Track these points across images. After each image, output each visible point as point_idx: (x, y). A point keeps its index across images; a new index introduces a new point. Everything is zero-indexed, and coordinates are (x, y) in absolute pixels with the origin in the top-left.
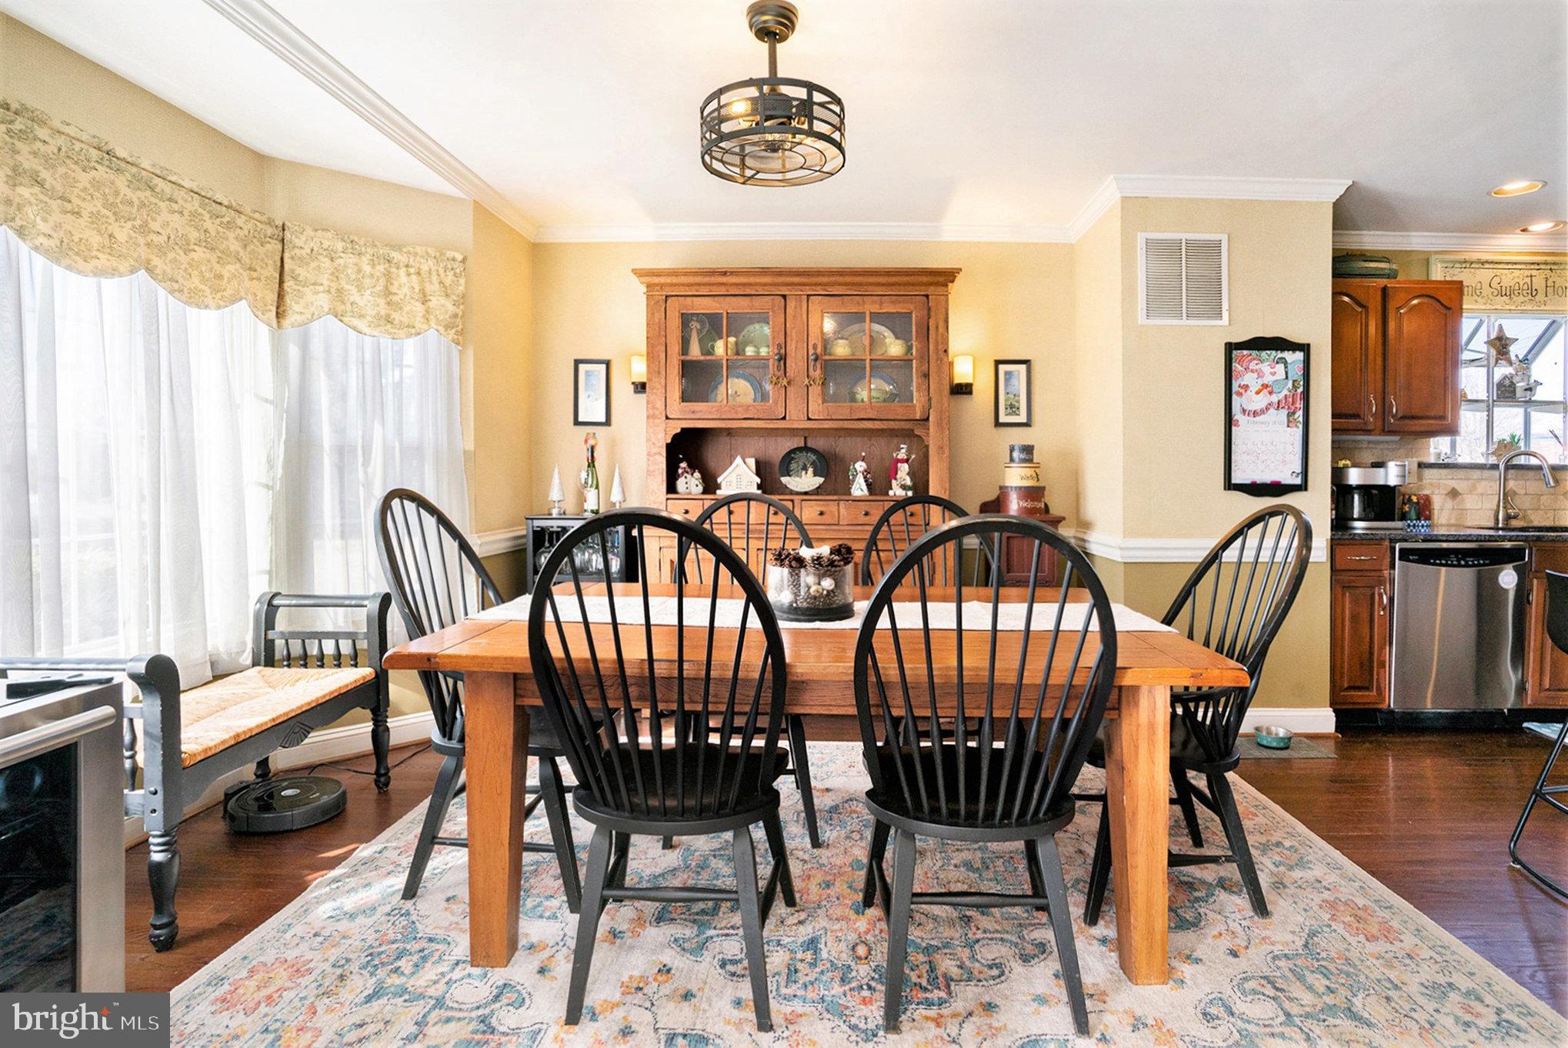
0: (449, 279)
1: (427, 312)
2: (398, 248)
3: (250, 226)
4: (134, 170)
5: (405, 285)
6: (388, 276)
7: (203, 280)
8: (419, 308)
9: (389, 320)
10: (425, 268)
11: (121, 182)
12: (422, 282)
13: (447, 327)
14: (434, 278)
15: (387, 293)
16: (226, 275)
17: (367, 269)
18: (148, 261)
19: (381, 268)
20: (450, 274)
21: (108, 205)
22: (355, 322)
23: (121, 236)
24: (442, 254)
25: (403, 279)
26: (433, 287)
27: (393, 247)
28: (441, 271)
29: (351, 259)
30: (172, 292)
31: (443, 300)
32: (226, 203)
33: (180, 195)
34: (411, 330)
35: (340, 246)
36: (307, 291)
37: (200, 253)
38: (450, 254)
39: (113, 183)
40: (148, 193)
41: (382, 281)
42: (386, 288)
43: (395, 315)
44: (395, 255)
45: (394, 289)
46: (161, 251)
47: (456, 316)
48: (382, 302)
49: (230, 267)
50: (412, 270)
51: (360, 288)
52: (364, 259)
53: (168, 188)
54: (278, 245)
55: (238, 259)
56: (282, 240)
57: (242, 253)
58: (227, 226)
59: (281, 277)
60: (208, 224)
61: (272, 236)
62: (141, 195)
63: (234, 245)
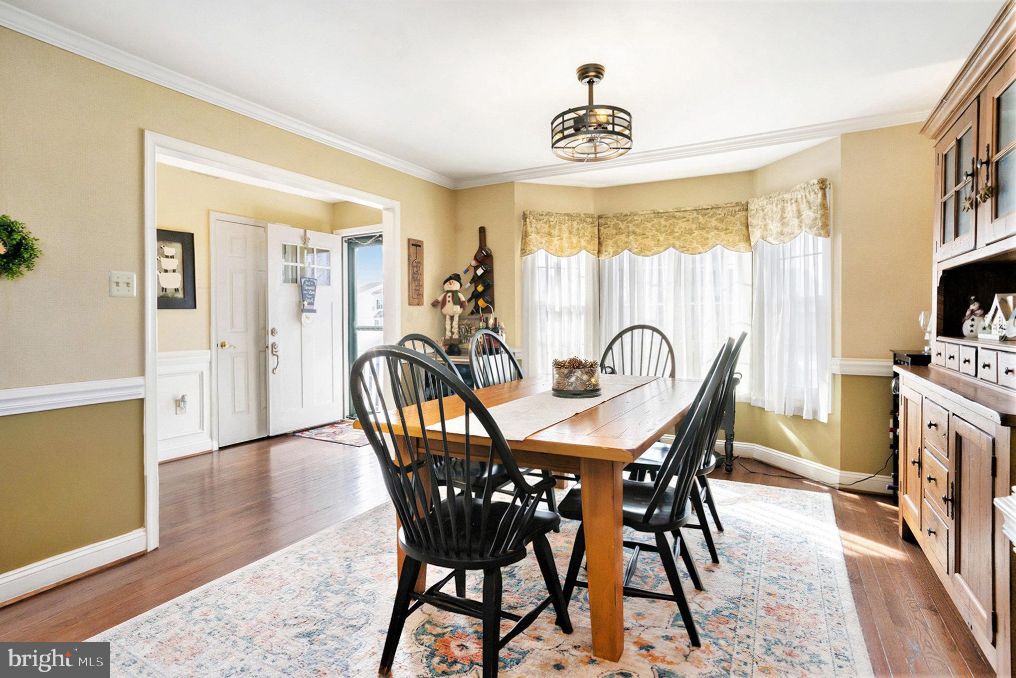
0: (812, 197)
1: (801, 222)
2: (788, 191)
3: (725, 211)
4: (667, 214)
5: (790, 211)
6: (783, 210)
7: (698, 242)
8: (796, 221)
9: (783, 234)
10: (799, 197)
11: (662, 221)
12: (798, 206)
13: (811, 228)
14: (804, 200)
15: (782, 218)
16: (710, 236)
17: (775, 209)
18: (674, 244)
19: (779, 206)
20: (812, 194)
21: (657, 230)
23: (662, 238)
24: (808, 184)
25: (790, 207)
26: (804, 206)
27: (786, 192)
28: (807, 194)
29: (769, 207)
30: (684, 252)
31: (809, 212)
32: (710, 207)
33: (687, 215)
34: (792, 235)
35: (765, 202)
36: (755, 230)
37: (697, 233)
39: (659, 222)
40: (673, 219)
41: (780, 213)
42: (782, 216)
43: (785, 230)
44: (787, 196)
45: (786, 215)
46: (679, 238)
47: (816, 219)
48: (779, 224)
49: (712, 233)
50: (793, 201)
51: (772, 221)
52: (774, 204)
53: (681, 214)
54: (744, 213)
55: (716, 228)
56: (747, 210)
57: (719, 225)
58: (712, 216)
59: (747, 227)
60: (701, 220)
61: (739, 211)
62: (671, 221)
63: (714, 222)
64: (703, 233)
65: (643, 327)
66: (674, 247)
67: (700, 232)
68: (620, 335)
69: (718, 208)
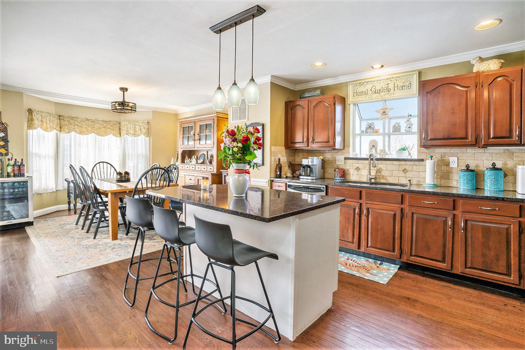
0: (145, 126)
1: (141, 132)
2: (137, 122)
3: (113, 123)
4: (91, 120)
5: (138, 128)
6: (135, 127)
7: (103, 132)
8: (140, 131)
9: (135, 134)
10: (141, 125)
11: (90, 122)
12: (140, 127)
13: (144, 134)
14: (142, 126)
15: (135, 130)
16: (108, 131)
17: (132, 126)
19: (134, 126)
20: (145, 125)
21: (87, 126)
22: (130, 135)
23: (89, 129)
25: (137, 127)
26: (142, 128)
27: (136, 122)
29: (129, 125)
30: (98, 135)
31: (144, 130)
32: (107, 121)
33: (99, 122)
34: (138, 135)
35: (128, 123)
36: (123, 131)
37: (103, 129)
38: (145, 122)
39: (88, 123)
40: (94, 123)
42: (134, 129)
43: (136, 133)
44: (136, 123)
45: (136, 129)
46: (96, 130)
47: (146, 132)
48: (134, 131)
50: (139, 125)
51: (131, 130)
52: (131, 125)
53: (97, 121)
54: (119, 125)
55: (110, 128)
56: (120, 124)
57: (111, 127)
58: (108, 124)
59: (120, 129)
60: (105, 125)
61: (118, 124)
62: (93, 123)
63: (109, 127)
64: (105, 129)
65: (103, 162)
66: (94, 133)
67: (104, 129)
68: (95, 165)
69: (111, 122)
